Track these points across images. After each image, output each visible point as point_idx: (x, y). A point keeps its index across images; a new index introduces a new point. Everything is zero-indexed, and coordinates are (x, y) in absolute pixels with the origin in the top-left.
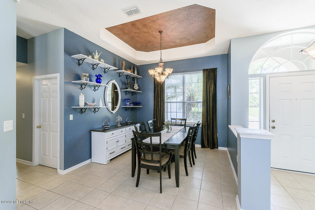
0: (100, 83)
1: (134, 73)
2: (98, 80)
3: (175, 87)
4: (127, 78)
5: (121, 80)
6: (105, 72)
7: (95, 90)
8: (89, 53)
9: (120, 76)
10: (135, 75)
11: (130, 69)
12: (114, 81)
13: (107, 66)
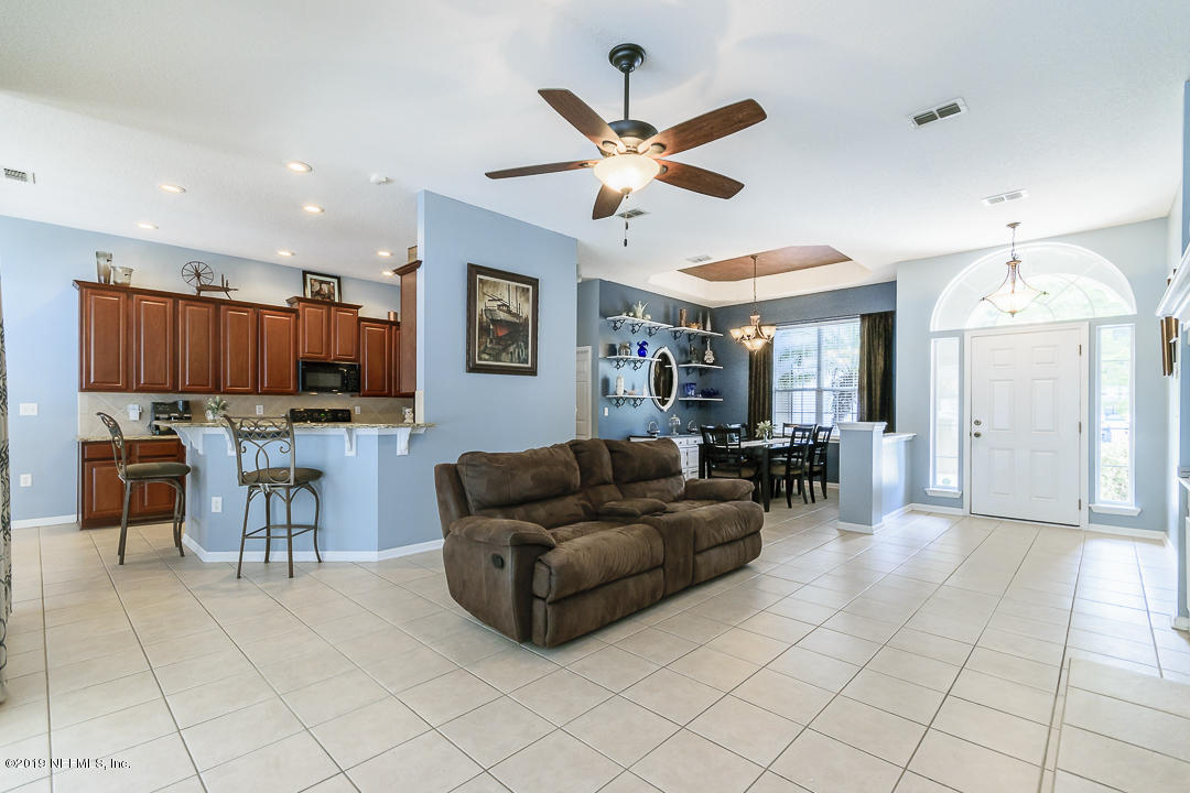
0: (644, 356)
1: (704, 329)
2: (642, 352)
3: (800, 356)
4: (690, 340)
5: (678, 346)
6: (650, 334)
7: (635, 368)
8: (629, 309)
9: (675, 338)
10: (708, 332)
11: (697, 322)
12: (666, 350)
13: (654, 324)
